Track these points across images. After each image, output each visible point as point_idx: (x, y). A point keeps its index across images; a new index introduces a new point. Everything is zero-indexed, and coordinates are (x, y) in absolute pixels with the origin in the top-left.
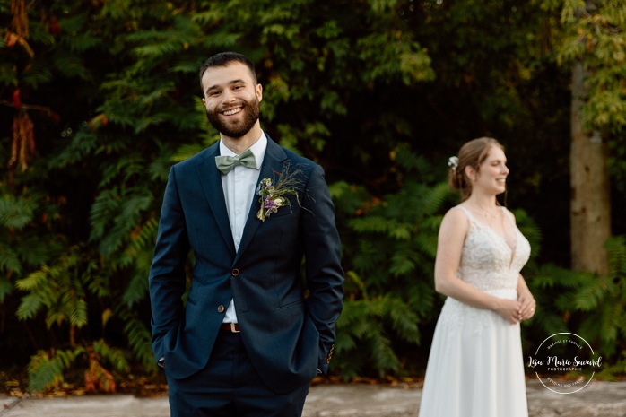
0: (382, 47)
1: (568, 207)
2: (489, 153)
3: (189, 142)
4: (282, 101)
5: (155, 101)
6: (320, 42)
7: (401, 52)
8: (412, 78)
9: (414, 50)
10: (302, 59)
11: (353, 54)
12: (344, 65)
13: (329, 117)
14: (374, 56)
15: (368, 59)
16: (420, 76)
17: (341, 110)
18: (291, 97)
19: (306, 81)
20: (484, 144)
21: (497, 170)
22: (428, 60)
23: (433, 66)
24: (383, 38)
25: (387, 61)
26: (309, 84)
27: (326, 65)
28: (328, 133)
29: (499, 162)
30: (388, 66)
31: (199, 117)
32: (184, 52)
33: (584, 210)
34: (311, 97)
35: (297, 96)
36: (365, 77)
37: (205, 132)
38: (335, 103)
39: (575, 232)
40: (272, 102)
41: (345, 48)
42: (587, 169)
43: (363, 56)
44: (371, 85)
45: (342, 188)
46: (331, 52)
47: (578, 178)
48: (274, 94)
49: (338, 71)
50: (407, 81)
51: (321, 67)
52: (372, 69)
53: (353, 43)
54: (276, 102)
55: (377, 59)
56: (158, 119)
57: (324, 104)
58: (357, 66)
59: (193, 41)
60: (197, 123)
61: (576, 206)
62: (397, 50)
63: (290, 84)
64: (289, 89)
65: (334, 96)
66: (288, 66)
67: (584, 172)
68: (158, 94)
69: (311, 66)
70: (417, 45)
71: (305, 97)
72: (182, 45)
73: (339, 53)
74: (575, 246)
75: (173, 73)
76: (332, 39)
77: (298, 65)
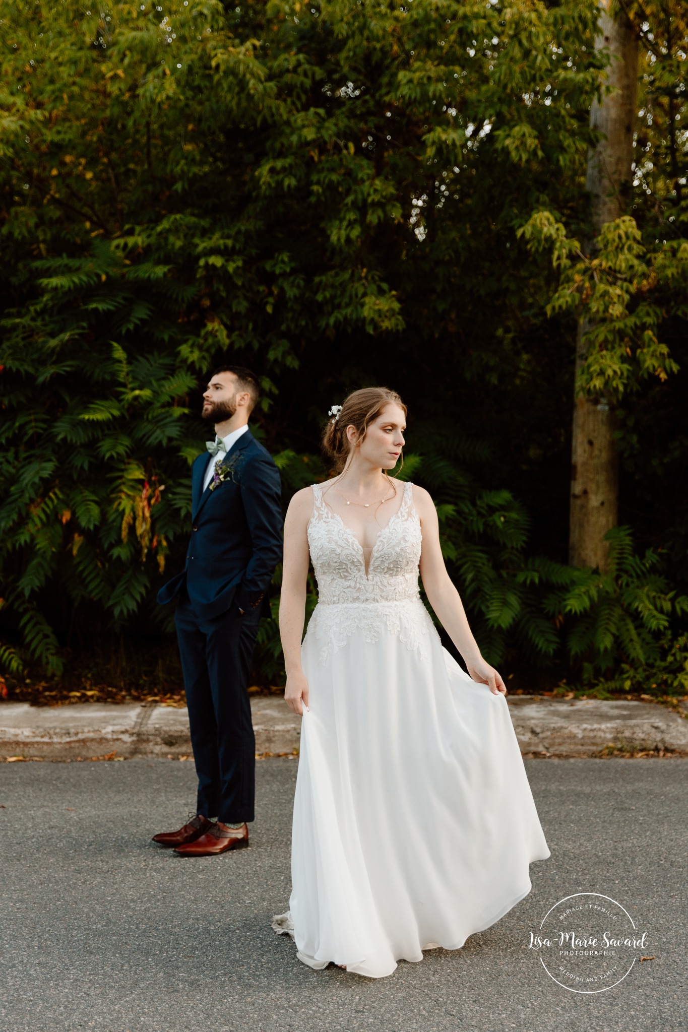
0: (343, 286)
1: (568, 488)
2: (383, 410)
3: (105, 398)
4: (219, 349)
5: (64, 345)
6: (269, 279)
7: (365, 295)
8: (376, 327)
9: (381, 292)
10: (246, 298)
11: (307, 294)
12: (297, 307)
13: (277, 371)
14: (333, 297)
15: (326, 301)
16: (386, 324)
17: (293, 362)
18: (231, 345)
19: (250, 326)
20: (379, 396)
21: (389, 438)
22: (396, 306)
23: (402, 312)
24: (347, 276)
25: (348, 305)
26: (254, 329)
27: (275, 307)
28: (275, 391)
29: (394, 426)
30: (349, 311)
31: (116, 367)
32: (100, 284)
33: (585, 492)
34: (256, 345)
35: (239, 344)
36: (323, 323)
37: (124, 385)
38: (285, 354)
39: (574, 518)
40: (208, 350)
41: (298, 287)
42: (591, 443)
43: (320, 297)
44: (330, 333)
45: (288, 458)
46: (282, 290)
47: (580, 454)
48: (210, 341)
49: (290, 315)
50: (370, 330)
51: (269, 309)
52: (330, 314)
53: (308, 281)
54: (213, 350)
55: (337, 301)
56: (66, 367)
57: (271, 355)
58: (314, 310)
59: (114, 272)
60: (114, 374)
61: (577, 488)
62: (361, 291)
63: (230, 330)
64: (228, 336)
65: (285, 344)
66: (230, 308)
67: (587, 446)
68: (66, 336)
69: (257, 306)
70: (385, 286)
71: (249, 346)
72: (99, 276)
73: (291, 292)
74: (574, 536)
75: (87, 310)
76: (284, 275)
77: (241, 306)
